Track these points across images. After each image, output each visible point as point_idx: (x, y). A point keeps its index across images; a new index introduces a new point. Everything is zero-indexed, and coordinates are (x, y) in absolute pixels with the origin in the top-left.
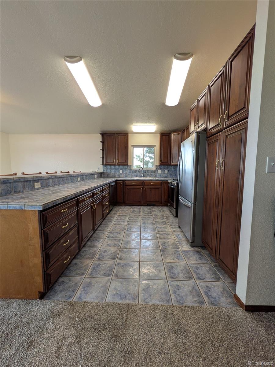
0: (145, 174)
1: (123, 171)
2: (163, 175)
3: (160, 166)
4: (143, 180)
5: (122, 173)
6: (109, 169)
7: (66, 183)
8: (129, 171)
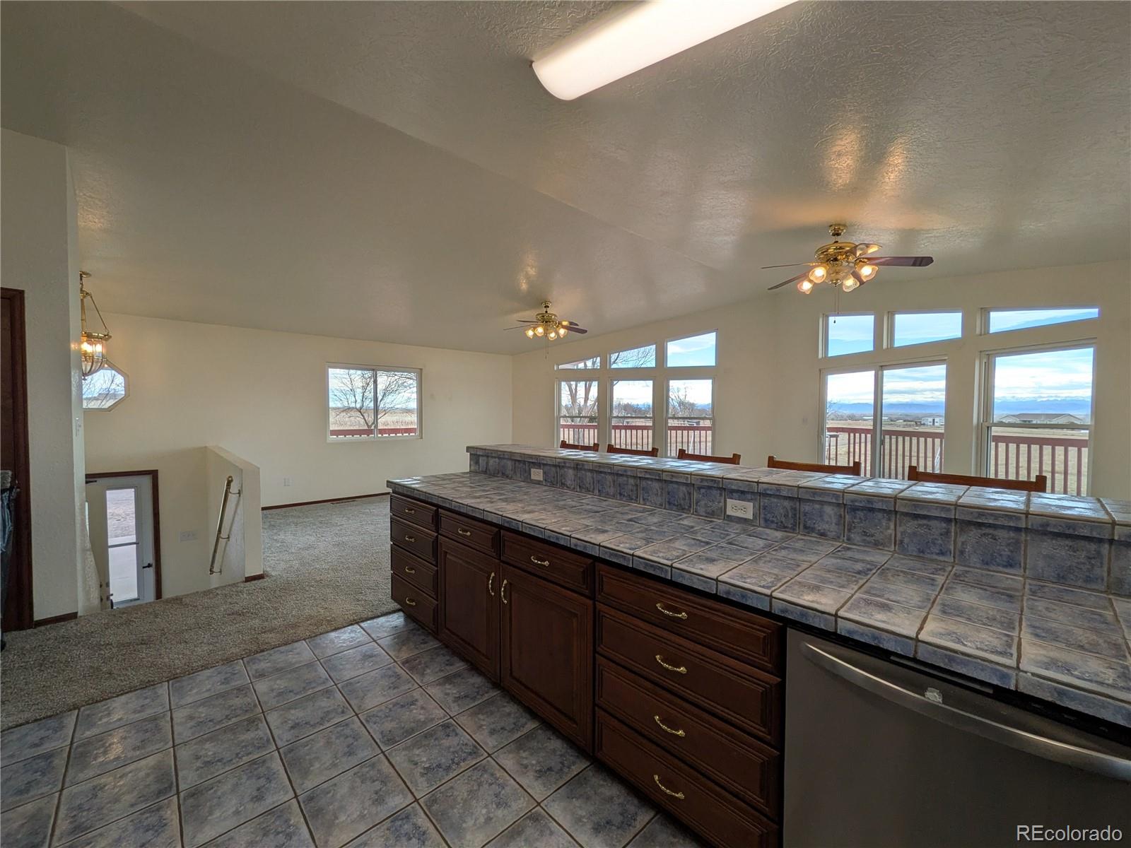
7: (681, 508)
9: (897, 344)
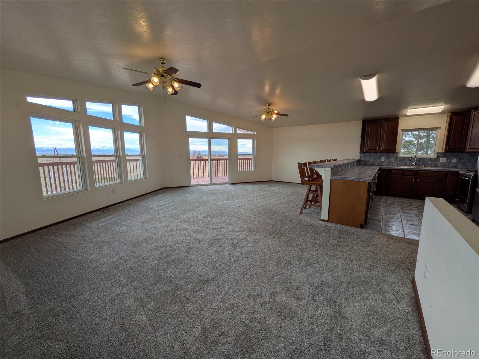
0: (417, 162)
1: (385, 159)
2: (449, 164)
3: (446, 153)
4: (416, 169)
5: (384, 160)
6: (368, 156)
8: (394, 158)
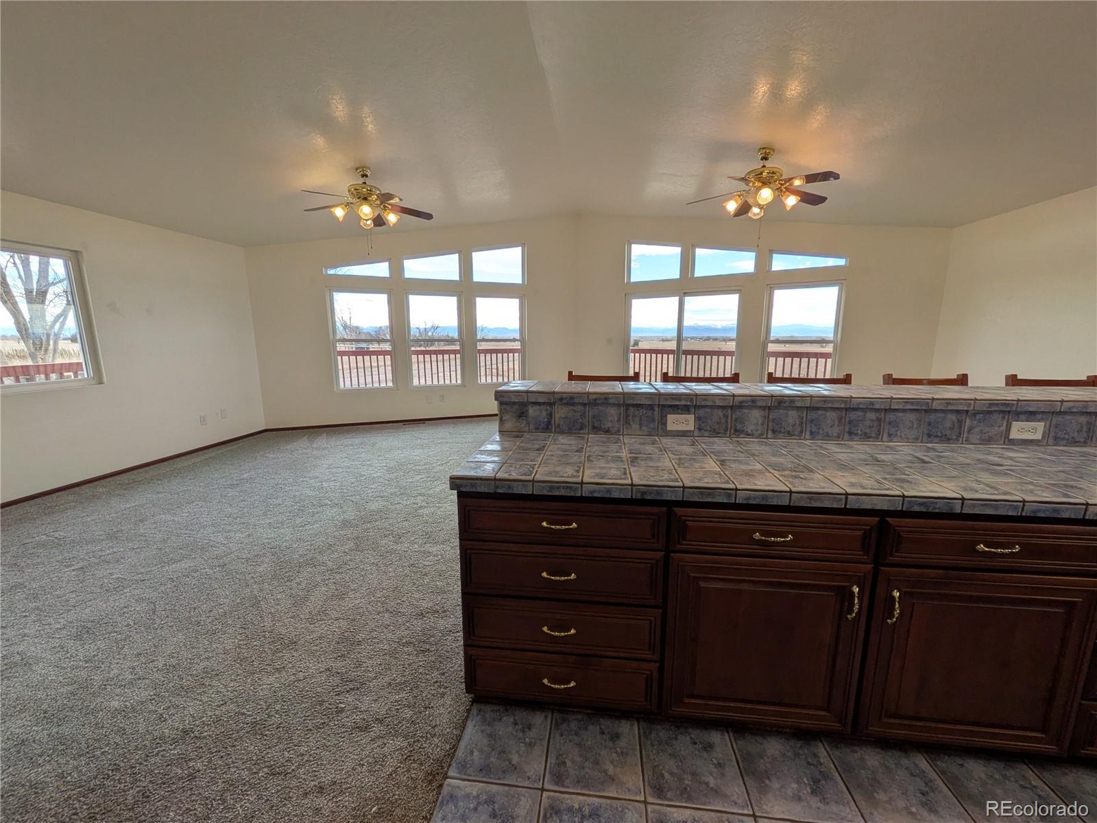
7: (946, 439)
9: (696, 276)
